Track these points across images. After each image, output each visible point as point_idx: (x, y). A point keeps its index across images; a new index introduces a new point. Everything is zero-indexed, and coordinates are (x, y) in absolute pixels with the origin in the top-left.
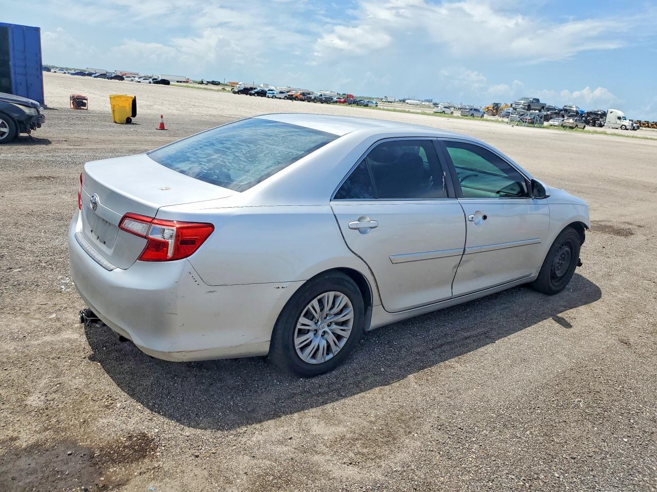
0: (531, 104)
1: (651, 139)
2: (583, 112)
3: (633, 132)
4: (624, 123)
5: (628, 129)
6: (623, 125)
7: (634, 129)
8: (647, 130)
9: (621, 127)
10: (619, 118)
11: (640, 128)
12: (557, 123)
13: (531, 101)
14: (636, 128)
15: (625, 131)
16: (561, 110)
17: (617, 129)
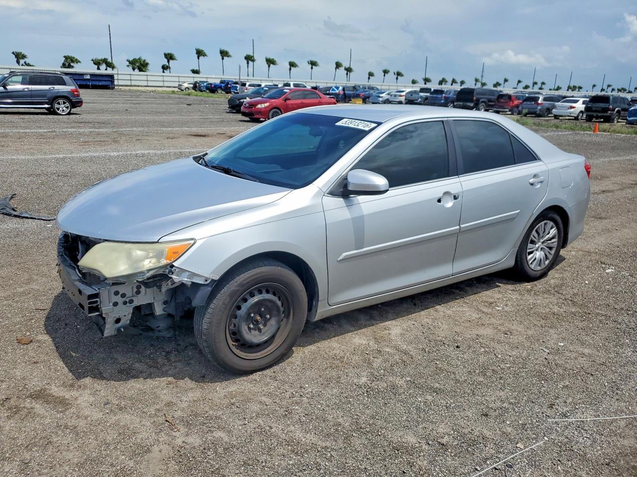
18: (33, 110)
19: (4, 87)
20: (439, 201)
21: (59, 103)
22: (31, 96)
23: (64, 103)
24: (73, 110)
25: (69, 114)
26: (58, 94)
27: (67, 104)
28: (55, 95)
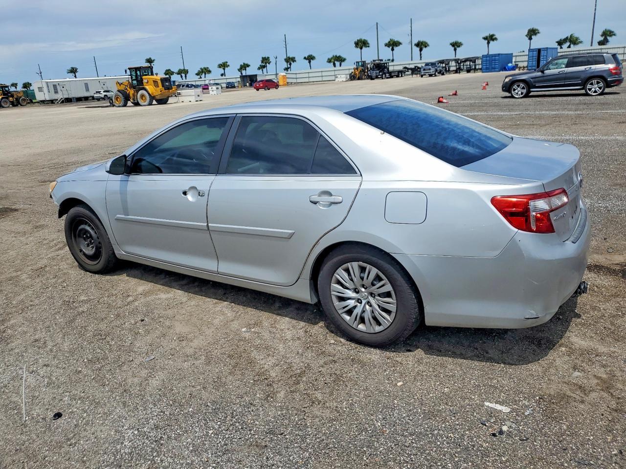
18: (564, 92)
19: (543, 72)
20: (185, 193)
21: (592, 84)
22: (565, 79)
23: (598, 83)
24: (607, 90)
25: (602, 94)
26: (592, 75)
27: (601, 85)
28: (588, 75)
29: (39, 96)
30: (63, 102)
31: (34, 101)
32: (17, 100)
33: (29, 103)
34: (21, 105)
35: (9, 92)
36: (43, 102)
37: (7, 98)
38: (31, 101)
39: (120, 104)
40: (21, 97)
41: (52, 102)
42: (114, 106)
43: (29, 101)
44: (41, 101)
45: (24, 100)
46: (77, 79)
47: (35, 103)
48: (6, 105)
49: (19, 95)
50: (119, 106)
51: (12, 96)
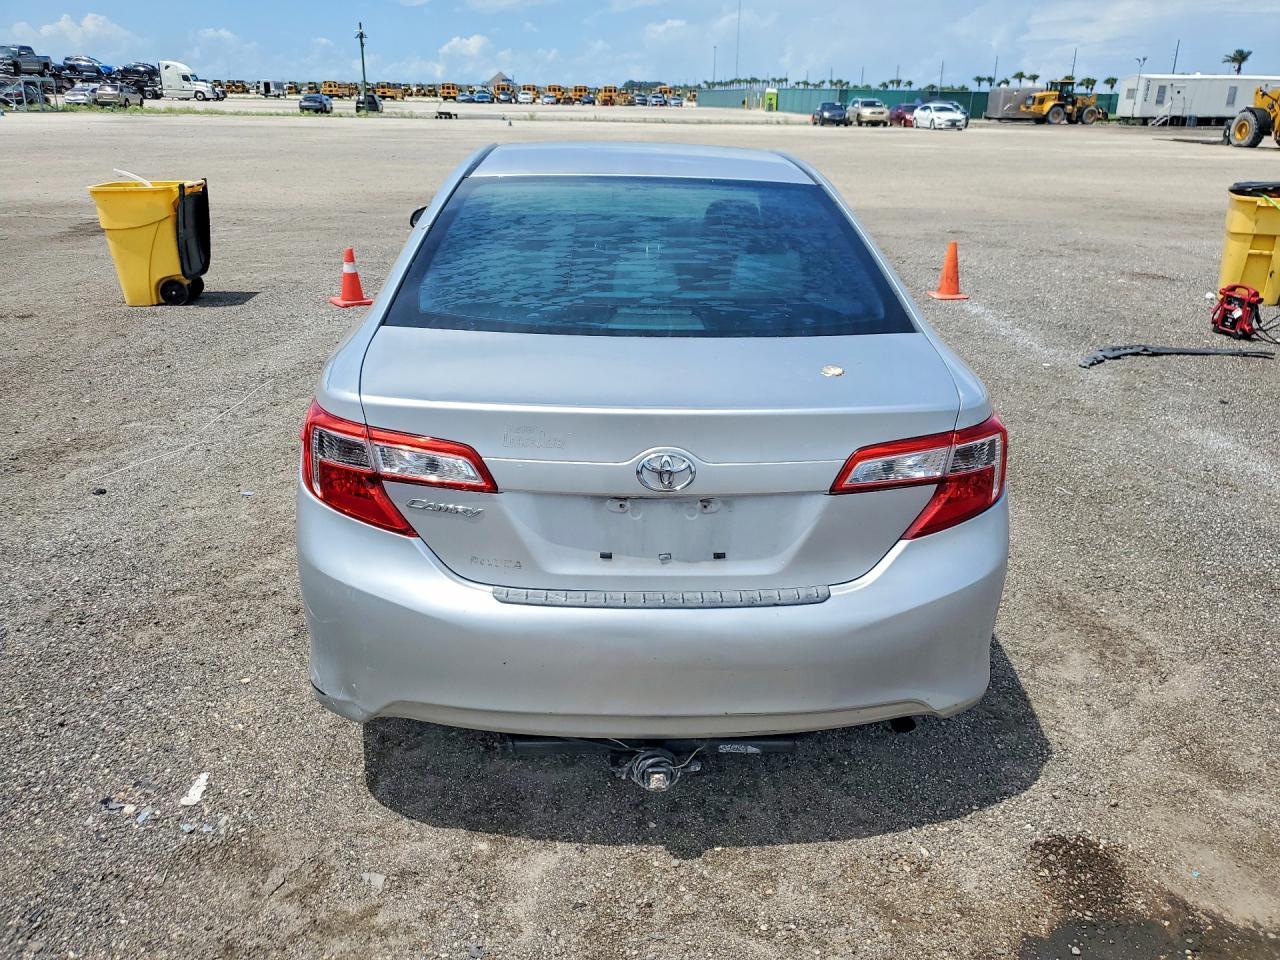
0: (20, 60)
1: (246, 114)
2: (110, 69)
3: (218, 103)
4: (199, 88)
5: (208, 100)
6: (197, 92)
7: (218, 98)
8: (240, 98)
9: (195, 97)
10: (186, 78)
11: (229, 95)
12: (81, 98)
13: (14, 53)
14: (221, 96)
15: (205, 102)
16: (63, 69)
17: (188, 99)
29: (1124, 108)
30: (1164, 124)
31: (1110, 116)
32: (1080, 111)
33: (1099, 119)
34: (1083, 123)
35: (1071, 95)
36: (1126, 120)
37: (1063, 106)
38: (1106, 116)
39: (1243, 139)
40: (1087, 106)
41: (1145, 121)
42: (1229, 143)
43: (1101, 116)
44: (1123, 118)
45: (1092, 112)
46: (1240, 77)
47: (1113, 120)
48: (1056, 118)
49: (1087, 102)
50: (1239, 146)
51: (1074, 103)
